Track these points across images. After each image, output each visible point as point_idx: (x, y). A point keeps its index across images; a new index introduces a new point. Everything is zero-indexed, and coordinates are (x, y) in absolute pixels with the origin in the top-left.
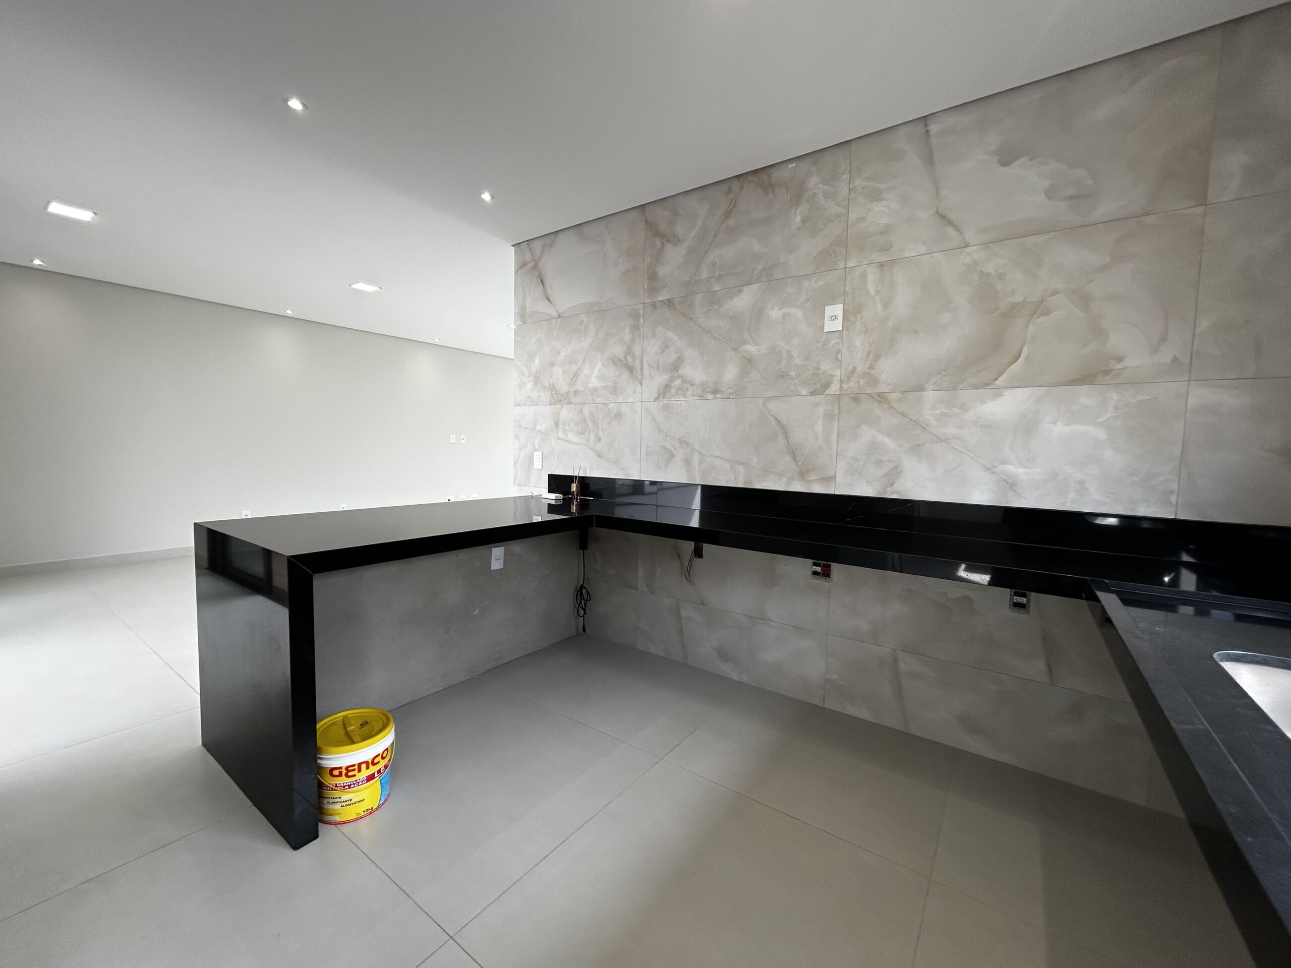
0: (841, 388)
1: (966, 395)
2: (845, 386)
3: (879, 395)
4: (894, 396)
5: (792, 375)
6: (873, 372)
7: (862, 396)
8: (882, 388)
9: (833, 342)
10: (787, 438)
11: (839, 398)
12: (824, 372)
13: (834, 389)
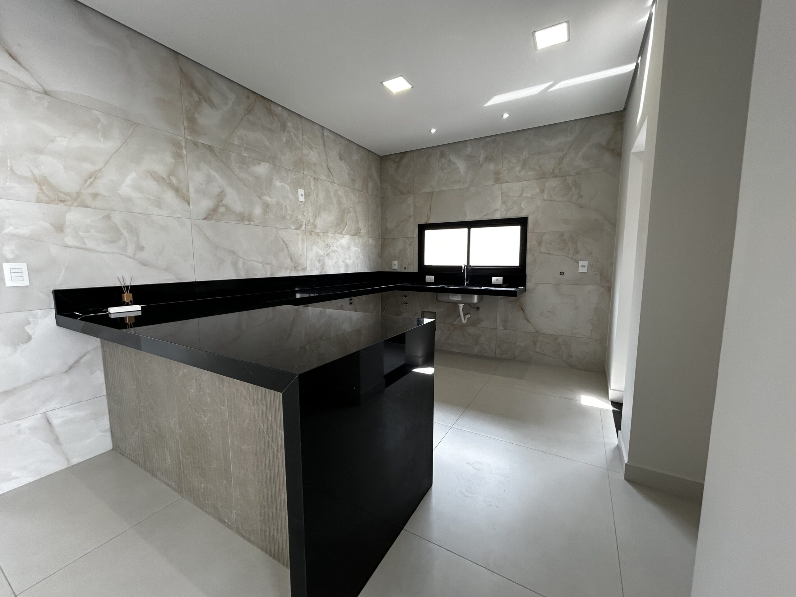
0: (306, 228)
1: (338, 236)
2: (307, 227)
3: (317, 232)
4: (321, 234)
5: (287, 219)
6: (315, 222)
7: (312, 233)
8: (318, 230)
9: (302, 206)
10: (288, 250)
11: (305, 232)
12: (300, 219)
13: (303, 228)
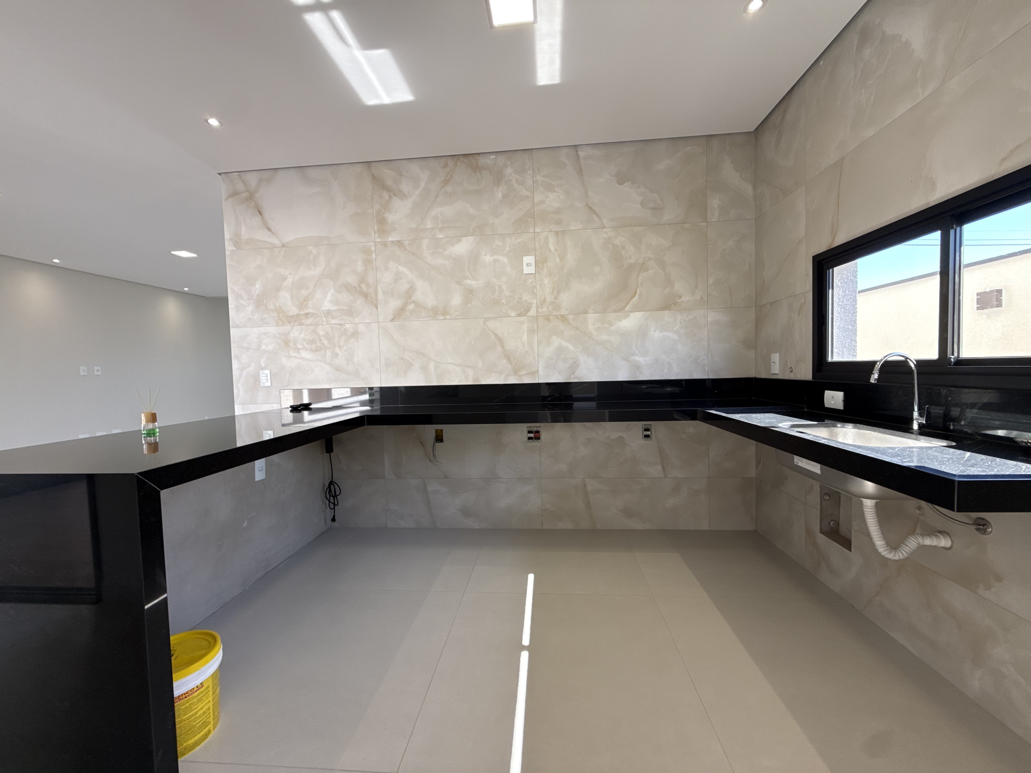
0: (537, 312)
2: (540, 310)
5: (503, 303)
7: (551, 317)
9: (530, 281)
10: (503, 347)
11: (536, 318)
12: (526, 300)
13: (533, 312)
